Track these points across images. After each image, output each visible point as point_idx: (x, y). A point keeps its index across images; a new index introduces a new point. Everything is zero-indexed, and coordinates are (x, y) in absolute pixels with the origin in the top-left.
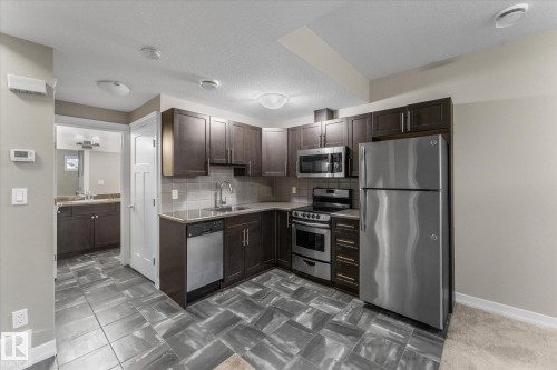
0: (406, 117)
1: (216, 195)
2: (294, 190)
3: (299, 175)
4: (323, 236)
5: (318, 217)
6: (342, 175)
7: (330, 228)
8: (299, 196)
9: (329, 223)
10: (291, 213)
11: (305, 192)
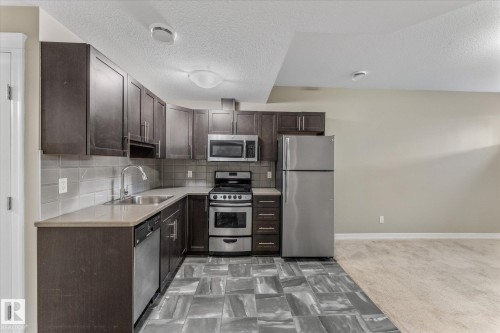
0: (301, 121)
1: (113, 183)
2: (190, 174)
3: (210, 159)
4: (244, 214)
5: (240, 197)
6: (255, 159)
7: (252, 206)
8: (196, 178)
9: (251, 201)
10: (209, 196)
11: (204, 176)
